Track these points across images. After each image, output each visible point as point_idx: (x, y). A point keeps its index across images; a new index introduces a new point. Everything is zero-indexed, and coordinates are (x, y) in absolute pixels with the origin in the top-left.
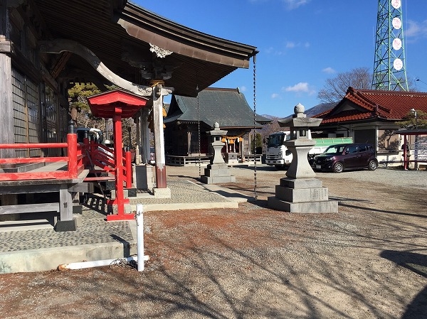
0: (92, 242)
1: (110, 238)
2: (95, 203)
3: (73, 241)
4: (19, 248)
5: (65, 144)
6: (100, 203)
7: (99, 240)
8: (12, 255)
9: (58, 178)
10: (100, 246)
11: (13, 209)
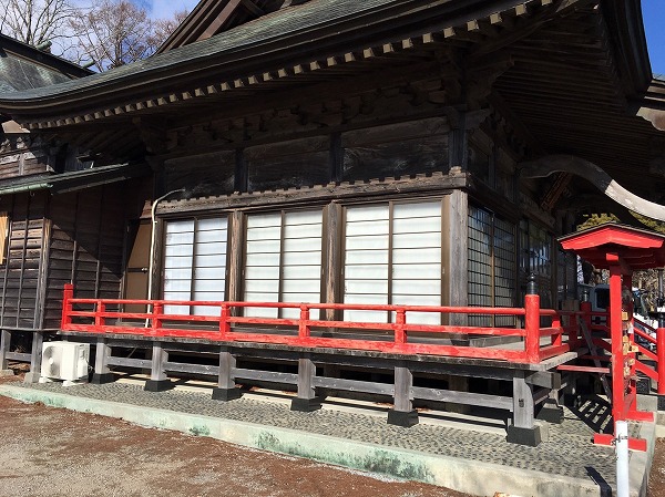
0: (550, 471)
1: (583, 472)
2: (592, 410)
3: (523, 462)
4: (449, 453)
5: (522, 310)
6: (601, 412)
7: (564, 470)
8: (436, 459)
9: (510, 360)
10: (560, 480)
11: (453, 396)
